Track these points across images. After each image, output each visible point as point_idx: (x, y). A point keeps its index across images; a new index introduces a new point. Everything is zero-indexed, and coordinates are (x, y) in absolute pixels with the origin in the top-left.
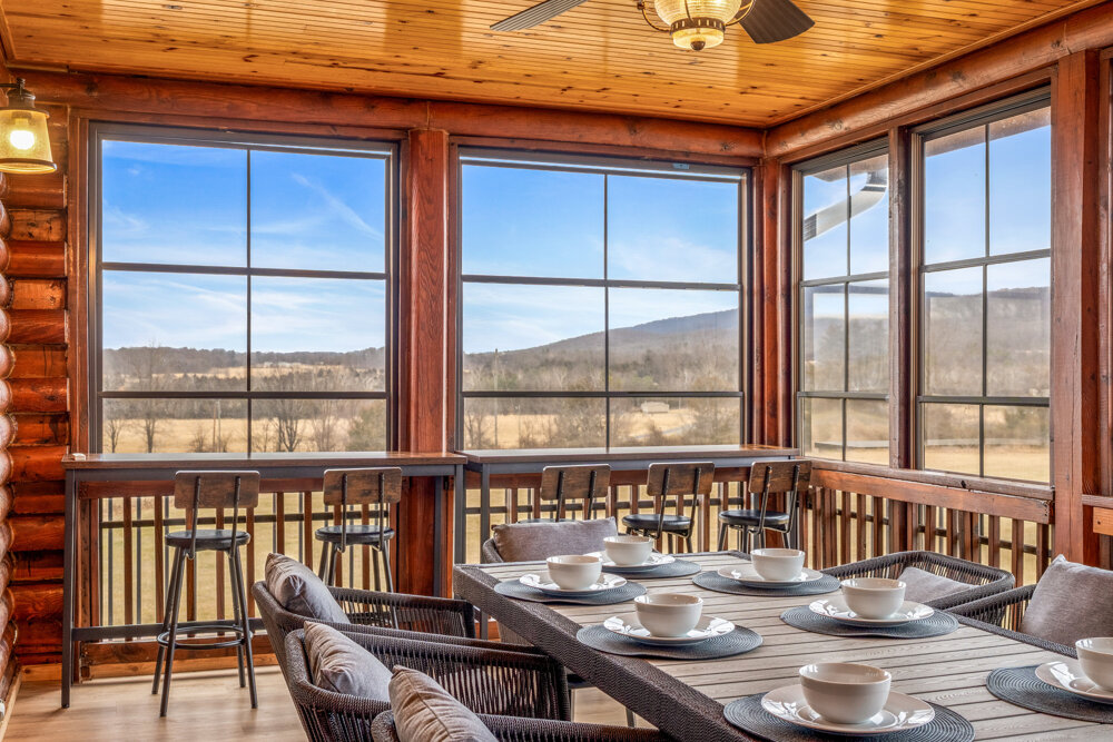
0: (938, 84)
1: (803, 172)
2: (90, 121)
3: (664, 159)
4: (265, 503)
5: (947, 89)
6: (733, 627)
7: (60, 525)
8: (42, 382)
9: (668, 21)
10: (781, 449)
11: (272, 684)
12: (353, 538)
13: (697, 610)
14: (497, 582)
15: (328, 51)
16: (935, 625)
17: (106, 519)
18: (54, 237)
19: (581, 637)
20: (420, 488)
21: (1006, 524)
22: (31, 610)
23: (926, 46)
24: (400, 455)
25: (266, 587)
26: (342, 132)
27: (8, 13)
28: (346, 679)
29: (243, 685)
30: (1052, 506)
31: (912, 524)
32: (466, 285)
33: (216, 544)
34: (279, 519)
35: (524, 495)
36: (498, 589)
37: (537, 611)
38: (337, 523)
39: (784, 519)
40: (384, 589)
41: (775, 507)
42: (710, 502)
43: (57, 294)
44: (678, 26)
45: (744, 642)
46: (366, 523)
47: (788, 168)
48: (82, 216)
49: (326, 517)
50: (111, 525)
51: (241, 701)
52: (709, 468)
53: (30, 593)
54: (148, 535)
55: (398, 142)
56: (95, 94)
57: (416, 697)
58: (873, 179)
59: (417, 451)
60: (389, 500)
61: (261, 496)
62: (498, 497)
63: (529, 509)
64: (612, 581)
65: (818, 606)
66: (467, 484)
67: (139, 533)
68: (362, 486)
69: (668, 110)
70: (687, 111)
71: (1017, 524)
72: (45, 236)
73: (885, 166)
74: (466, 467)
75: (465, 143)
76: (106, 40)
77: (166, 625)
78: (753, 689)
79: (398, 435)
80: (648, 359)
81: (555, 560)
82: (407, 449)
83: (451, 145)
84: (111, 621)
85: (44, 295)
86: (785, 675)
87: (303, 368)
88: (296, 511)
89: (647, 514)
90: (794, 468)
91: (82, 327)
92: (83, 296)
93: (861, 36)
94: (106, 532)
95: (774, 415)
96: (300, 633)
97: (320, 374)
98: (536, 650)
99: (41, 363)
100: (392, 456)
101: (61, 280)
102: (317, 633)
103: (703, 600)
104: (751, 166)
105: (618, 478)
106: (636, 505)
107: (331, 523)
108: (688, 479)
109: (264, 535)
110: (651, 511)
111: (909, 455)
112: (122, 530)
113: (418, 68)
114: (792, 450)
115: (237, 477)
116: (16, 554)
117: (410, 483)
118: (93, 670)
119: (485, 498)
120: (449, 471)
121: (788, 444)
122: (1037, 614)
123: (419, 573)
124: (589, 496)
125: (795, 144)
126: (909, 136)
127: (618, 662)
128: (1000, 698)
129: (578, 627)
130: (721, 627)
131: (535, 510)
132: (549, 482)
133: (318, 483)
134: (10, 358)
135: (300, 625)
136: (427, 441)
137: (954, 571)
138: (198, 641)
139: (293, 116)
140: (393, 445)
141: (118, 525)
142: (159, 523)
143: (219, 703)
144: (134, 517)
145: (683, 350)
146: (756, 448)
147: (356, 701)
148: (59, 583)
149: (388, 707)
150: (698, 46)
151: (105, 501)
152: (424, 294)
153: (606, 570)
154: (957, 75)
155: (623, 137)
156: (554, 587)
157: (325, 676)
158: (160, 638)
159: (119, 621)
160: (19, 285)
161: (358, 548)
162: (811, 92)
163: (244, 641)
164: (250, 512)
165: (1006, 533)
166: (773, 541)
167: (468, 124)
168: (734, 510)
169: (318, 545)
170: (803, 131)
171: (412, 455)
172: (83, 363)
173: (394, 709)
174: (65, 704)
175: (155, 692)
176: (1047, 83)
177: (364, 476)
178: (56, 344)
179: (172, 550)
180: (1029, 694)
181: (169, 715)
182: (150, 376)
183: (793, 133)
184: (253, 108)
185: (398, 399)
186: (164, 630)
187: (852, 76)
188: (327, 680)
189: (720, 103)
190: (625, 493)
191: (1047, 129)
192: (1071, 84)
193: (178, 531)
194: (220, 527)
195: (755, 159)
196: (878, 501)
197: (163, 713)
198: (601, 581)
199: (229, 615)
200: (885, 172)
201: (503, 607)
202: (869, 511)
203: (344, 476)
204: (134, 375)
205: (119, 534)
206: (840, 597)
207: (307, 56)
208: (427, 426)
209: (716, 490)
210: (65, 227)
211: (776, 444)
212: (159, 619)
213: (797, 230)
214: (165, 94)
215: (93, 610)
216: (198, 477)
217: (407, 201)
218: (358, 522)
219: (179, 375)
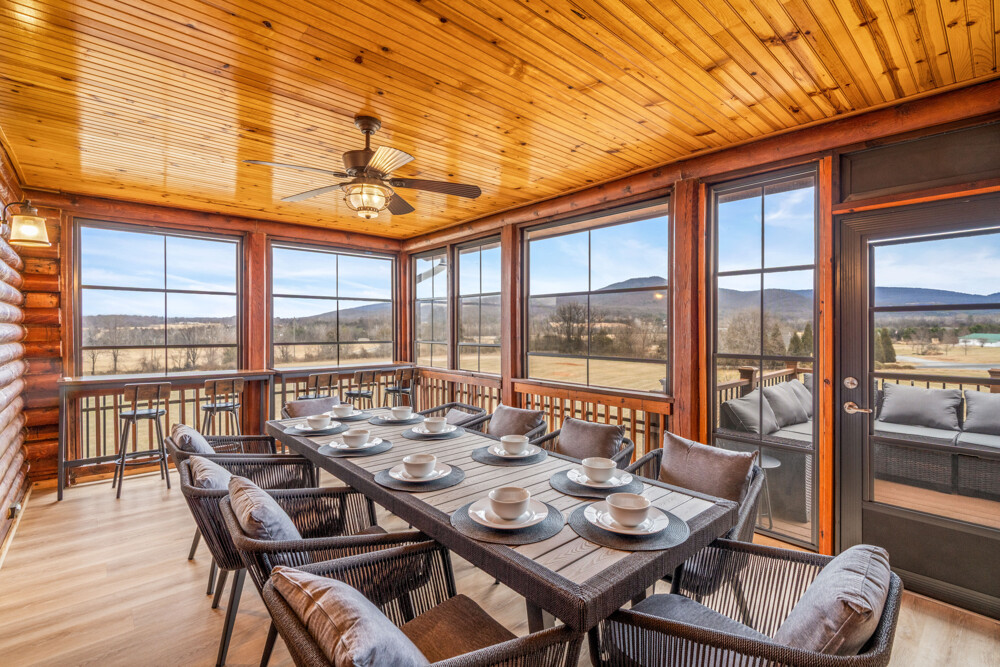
0: (463, 230)
1: (416, 258)
2: (75, 217)
3: (362, 250)
4: (175, 395)
5: (467, 232)
6: (381, 441)
7: (57, 412)
8: (45, 343)
9: (356, 206)
10: (408, 363)
11: (175, 476)
12: (220, 409)
13: (367, 436)
14: (285, 428)
15: (206, 196)
16: (457, 433)
17: (84, 407)
18: (52, 272)
19: (320, 451)
20: (253, 385)
21: (487, 389)
22: (38, 454)
23: (459, 217)
24: (244, 371)
25: (172, 439)
26: (213, 231)
27: (21, 163)
28: (209, 482)
29: (163, 478)
30: (502, 382)
31: (456, 389)
32: (275, 299)
33: (148, 416)
34: (182, 401)
35: (302, 385)
36: (285, 431)
37: (301, 440)
38: (212, 403)
39: (409, 390)
40: (236, 434)
41: (405, 385)
42: (380, 384)
43: (54, 300)
44: (359, 209)
45: (387, 446)
46: (227, 401)
47: (411, 256)
48: (69, 263)
49: (207, 399)
50: (88, 410)
51: (163, 486)
52: (379, 372)
53: (38, 446)
54: (110, 414)
55: (242, 237)
56: (77, 205)
57: (241, 489)
58: (443, 261)
59: (252, 369)
60: (238, 391)
61: (172, 392)
62: (290, 386)
63: (304, 391)
64: (336, 424)
65: (416, 430)
66: (275, 382)
67: (104, 413)
68: (223, 386)
69: (363, 231)
70: (371, 231)
71: (491, 389)
72: (46, 272)
73: (446, 257)
74: (275, 375)
75: (273, 238)
76: (83, 181)
77: (120, 454)
78: (387, 466)
79: (243, 362)
80: (361, 321)
81: (311, 417)
82: (247, 368)
83: (267, 239)
84: (88, 456)
85: (48, 300)
86: (398, 460)
87: (200, 325)
88: (192, 397)
89: (355, 390)
90: (412, 370)
91: (70, 315)
92: (70, 301)
93: (436, 211)
94: (84, 414)
95: (406, 349)
96: (188, 461)
97: (209, 327)
98: (301, 456)
99: (45, 333)
100: (240, 372)
101: (57, 294)
102: (196, 461)
103: (371, 429)
104: (396, 254)
105: (341, 377)
106: (350, 387)
107: (210, 402)
108: (371, 377)
109: (175, 410)
110: (357, 389)
111: (454, 365)
112: (94, 412)
113: (251, 206)
114: (412, 363)
115: (159, 386)
116: (29, 428)
117: (248, 383)
118: (77, 480)
119: (284, 388)
120: (267, 377)
121: (411, 361)
122: (493, 425)
123: (253, 420)
124: (330, 385)
125: (413, 247)
126: (454, 248)
127: (334, 460)
128: (475, 460)
129: (319, 446)
130: (378, 441)
131: (306, 391)
132: (312, 381)
133: (202, 386)
134: (24, 331)
135: (187, 457)
136: (257, 365)
137: (470, 410)
138: (139, 461)
139: (189, 222)
140: (240, 367)
141: (92, 409)
142: (116, 407)
143: (151, 488)
144: (101, 405)
145: (375, 318)
146: (399, 363)
147: (213, 492)
148: (56, 440)
149: (227, 493)
150: (368, 217)
151: (84, 399)
152: (255, 302)
153: (333, 419)
154: (470, 228)
155: (344, 240)
156: (310, 429)
157: (198, 482)
158: (116, 462)
159: (93, 455)
160: (29, 295)
161: (223, 413)
162: (419, 229)
163: (163, 459)
164: (167, 400)
165: (487, 393)
166: (405, 402)
167: (275, 231)
168: (390, 387)
169: (202, 413)
170: (416, 243)
171: (249, 371)
172: (70, 333)
173: (230, 494)
174: (60, 498)
175: (114, 487)
176: (499, 234)
177: (225, 382)
178: (55, 325)
179: (124, 421)
180: (485, 458)
181: (121, 497)
182: (115, 328)
183: (411, 243)
184: (167, 217)
185: (243, 347)
186: (118, 457)
187: (433, 225)
188: (200, 484)
189: (383, 230)
190: (345, 382)
191: (500, 248)
192: (507, 235)
193: (128, 411)
194: (150, 408)
195: (398, 252)
196: (444, 382)
197: (118, 497)
198: (331, 424)
199: (156, 446)
200: (446, 259)
201: (288, 440)
202: (440, 385)
203: (215, 383)
204: (106, 328)
205: (92, 414)
206: (423, 425)
207: (195, 197)
208: (257, 358)
209: (383, 379)
210: (59, 267)
211: (406, 360)
212: (116, 452)
213: (415, 279)
214: (118, 208)
215: (76, 450)
216: (137, 386)
217: (247, 262)
218: (223, 401)
219: (133, 328)
